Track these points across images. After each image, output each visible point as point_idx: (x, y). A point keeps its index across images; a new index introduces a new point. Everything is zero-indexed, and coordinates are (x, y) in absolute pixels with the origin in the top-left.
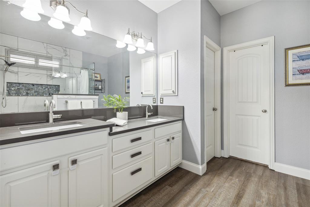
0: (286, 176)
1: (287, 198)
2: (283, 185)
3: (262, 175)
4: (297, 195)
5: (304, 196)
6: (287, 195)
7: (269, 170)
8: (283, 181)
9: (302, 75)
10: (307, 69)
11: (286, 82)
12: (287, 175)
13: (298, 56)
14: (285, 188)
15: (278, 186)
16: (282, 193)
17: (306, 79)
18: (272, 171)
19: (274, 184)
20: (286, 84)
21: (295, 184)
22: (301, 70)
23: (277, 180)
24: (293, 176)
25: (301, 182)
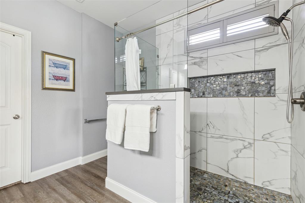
0: (44, 180)
1: (63, 197)
2: (51, 189)
3: (23, 195)
4: (66, 189)
5: (69, 186)
6: (61, 194)
7: (25, 186)
8: (47, 186)
9: (56, 81)
10: (60, 77)
11: (43, 85)
12: (44, 178)
13: (53, 63)
14: (54, 190)
15: (48, 193)
16: (56, 195)
17: (59, 84)
18: (30, 184)
19: (44, 194)
20: (43, 87)
21: (56, 181)
22: (55, 76)
23: (42, 189)
24: (49, 176)
25: (58, 177)
